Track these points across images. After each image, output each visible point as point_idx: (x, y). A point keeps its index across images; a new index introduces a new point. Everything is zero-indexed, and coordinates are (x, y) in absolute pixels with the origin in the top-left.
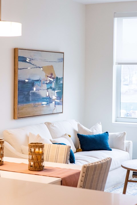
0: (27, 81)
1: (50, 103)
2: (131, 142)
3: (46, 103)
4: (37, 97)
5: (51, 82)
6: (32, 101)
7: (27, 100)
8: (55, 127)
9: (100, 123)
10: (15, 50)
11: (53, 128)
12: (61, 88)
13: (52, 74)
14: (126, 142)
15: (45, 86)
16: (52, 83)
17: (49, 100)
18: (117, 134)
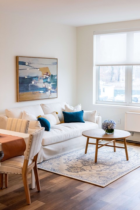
0: (26, 77)
1: (47, 91)
2: (100, 117)
3: (43, 91)
4: (35, 88)
5: (46, 78)
6: (31, 90)
7: (27, 90)
8: (47, 107)
9: (81, 105)
10: (17, 58)
11: (46, 108)
12: (56, 82)
13: (47, 73)
14: (96, 117)
15: (42, 81)
16: (48, 78)
17: (46, 90)
18: (91, 111)
